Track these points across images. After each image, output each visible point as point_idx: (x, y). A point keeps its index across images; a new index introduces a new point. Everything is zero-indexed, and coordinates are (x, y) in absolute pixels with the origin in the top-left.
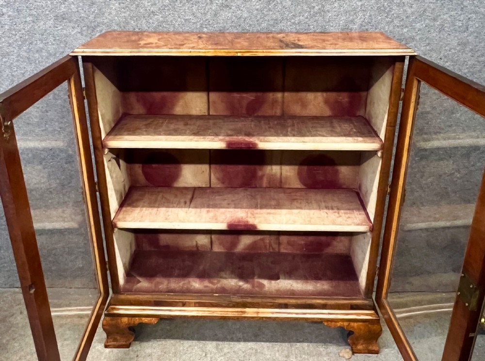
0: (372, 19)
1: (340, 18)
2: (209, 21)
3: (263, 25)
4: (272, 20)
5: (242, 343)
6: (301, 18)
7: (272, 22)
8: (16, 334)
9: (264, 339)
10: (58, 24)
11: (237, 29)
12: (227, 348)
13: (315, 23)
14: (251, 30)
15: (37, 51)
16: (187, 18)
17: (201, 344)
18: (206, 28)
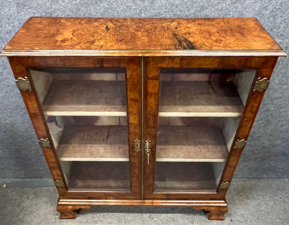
0: (282, 6)
1: (256, 5)
2: (147, 8)
3: (191, 11)
4: (200, 6)
5: (165, 214)
6: (224, 5)
7: (199, 9)
8: (27, 211)
9: (183, 212)
10: (20, 10)
11: (170, 14)
12: (156, 217)
13: (235, 9)
14: (181, 15)
15: (7, 32)
16: (128, 5)
17: (140, 215)
18: (144, 13)
